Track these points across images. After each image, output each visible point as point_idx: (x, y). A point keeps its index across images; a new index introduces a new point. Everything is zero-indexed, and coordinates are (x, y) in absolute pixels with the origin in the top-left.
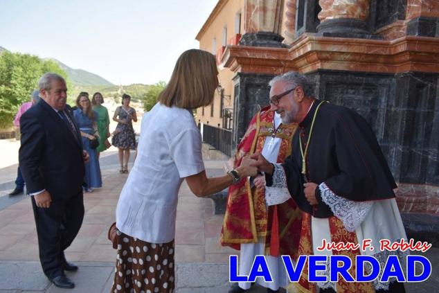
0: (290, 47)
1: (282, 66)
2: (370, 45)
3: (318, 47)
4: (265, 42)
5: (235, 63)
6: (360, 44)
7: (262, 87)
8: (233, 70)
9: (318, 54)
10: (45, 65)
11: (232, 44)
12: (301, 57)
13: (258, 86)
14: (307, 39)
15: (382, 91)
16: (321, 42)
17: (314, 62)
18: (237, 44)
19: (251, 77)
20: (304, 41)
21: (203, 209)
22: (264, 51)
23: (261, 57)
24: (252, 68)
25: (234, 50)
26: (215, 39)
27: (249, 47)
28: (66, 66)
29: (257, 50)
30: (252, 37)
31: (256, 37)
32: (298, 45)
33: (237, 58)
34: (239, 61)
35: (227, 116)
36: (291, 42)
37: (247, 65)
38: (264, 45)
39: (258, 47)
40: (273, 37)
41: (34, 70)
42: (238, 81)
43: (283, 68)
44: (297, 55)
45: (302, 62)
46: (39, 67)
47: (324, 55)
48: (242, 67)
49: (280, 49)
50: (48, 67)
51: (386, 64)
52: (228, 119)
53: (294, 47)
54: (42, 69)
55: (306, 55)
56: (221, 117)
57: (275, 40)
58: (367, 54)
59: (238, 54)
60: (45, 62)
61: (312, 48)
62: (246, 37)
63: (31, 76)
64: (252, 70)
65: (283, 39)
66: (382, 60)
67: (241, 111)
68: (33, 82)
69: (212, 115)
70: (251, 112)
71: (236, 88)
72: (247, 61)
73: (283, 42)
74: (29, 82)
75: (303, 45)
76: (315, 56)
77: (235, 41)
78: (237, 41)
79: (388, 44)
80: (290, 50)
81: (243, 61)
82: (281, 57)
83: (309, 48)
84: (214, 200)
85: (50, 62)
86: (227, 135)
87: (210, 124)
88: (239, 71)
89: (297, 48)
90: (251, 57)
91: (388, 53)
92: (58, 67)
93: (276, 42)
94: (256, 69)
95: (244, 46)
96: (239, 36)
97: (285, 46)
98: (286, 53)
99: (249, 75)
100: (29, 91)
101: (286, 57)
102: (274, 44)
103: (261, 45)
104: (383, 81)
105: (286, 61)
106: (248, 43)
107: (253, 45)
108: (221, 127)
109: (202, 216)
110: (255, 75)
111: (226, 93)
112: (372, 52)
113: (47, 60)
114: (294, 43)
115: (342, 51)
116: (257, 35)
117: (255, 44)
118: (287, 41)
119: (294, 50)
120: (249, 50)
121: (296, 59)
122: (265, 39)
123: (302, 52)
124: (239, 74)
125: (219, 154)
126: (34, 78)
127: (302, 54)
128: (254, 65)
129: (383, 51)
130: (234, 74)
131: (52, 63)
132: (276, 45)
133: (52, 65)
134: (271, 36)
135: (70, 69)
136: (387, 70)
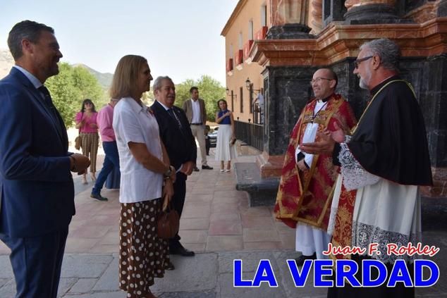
0: (317, 37)
1: (310, 57)
2: (399, 30)
3: (346, 36)
4: (292, 34)
5: (263, 57)
6: (389, 29)
7: (291, 79)
8: (262, 64)
9: (346, 43)
10: (75, 71)
11: (259, 38)
12: (329, 46)
13: (288, 78)
14: (334, 28)
15: (415, 76)
16: (348, 30)
17: (342, 51)
18: (264, 37)
19: (280, 69)
20: (331, 30)
21: (238, 202)
22: (292, 43)
23: (289, 49)
24: (280, 61)
25: (261, 44)
26: (241, 33)
27: (276, 40)
28: (94, 71)
29: (284, 42)
30: (279, 30)
31: (283, 30)
32: (326, 34)
33: (265, 52)
34: (267, 54)
35: (258, 110)
36: (319, 32)
37: (275, 57)
38: (292, 37)
39: (286, 40)
40: (300, 29)
41: (65, 77)
42: (267, 74)
43: (311, 59)
44: (325, 45)
45: (331, 52)
46: (70, 73)
47: (352, 44)
48: (271, 60)
49: (308, 40)
50: (78, 73)
51: (417, 47)
52: (259, 114)
53: (322, 37)
54: (72, 76)
55: (334, 44)
56: (251, 112)
57: (302, 31)
58: (396, 39)
59: (266, 47)
60: (75, 68)
61: (340, 37)
62: (272, 30)
63: (63, 83)
64: (280, 63)
65: (311, 29)
66: (412, 44)
67: (271, 104)
68: (65, 88)
69: (242, 111)
70: (281, 105)
71: (265, 81)
72: (275, 55)
73: (310, 33)
74: (61, 89)
75: (331, 35)
76: (343, 45)
77: (262, 35)
78: (265, 35)
79: (418, 27)
80: (317, 40)
81: (270, 55)
82: (309, 47)
83: (337, 37)
84: (249, 192)
85: (80, 68)
86: (258, 129)
87: (240, 120)
88: (268, 64)
89: (325, 38)
90: (279, 50)
91: (418, 36)
92: (88, 72)
93: (303, 33)
94: (285, 61)
95: (272, 40)
96: (265, 29)
97: (313, 37)
98: (314, 43)
99: (277, 68)
100: (62, 98)
101: (314, 47)
102: (302, 36)
103: (288, 37)
104: (414, 65)
105: (314, 52)
106: (275, 37)
107: (280, 38)
108: (252, 122)
109: (238, 208)
110: (283, 68)
111: (255, 88)
112: (402, 37)
113: (77, 66)
114: (322, 33)
115: (370, 38)
116: (284, 27)
117: (282, 37)
118: (315, 31)
119: (321, 40)
120: (277, 43)
121: (325, 49)
122: (292, 31)
123: (330, 42)
124: (267, 67)
125: (251, 149)
126: (66, 84)
127: (330, 43)
128: (283, 58)
129: (413, 34)
130: (263, 68)
131: (81, 69)
132: (304, 37)
133: (81, 71)
134: (298, 27)
135: (98, 74)
136: (419, 54)
